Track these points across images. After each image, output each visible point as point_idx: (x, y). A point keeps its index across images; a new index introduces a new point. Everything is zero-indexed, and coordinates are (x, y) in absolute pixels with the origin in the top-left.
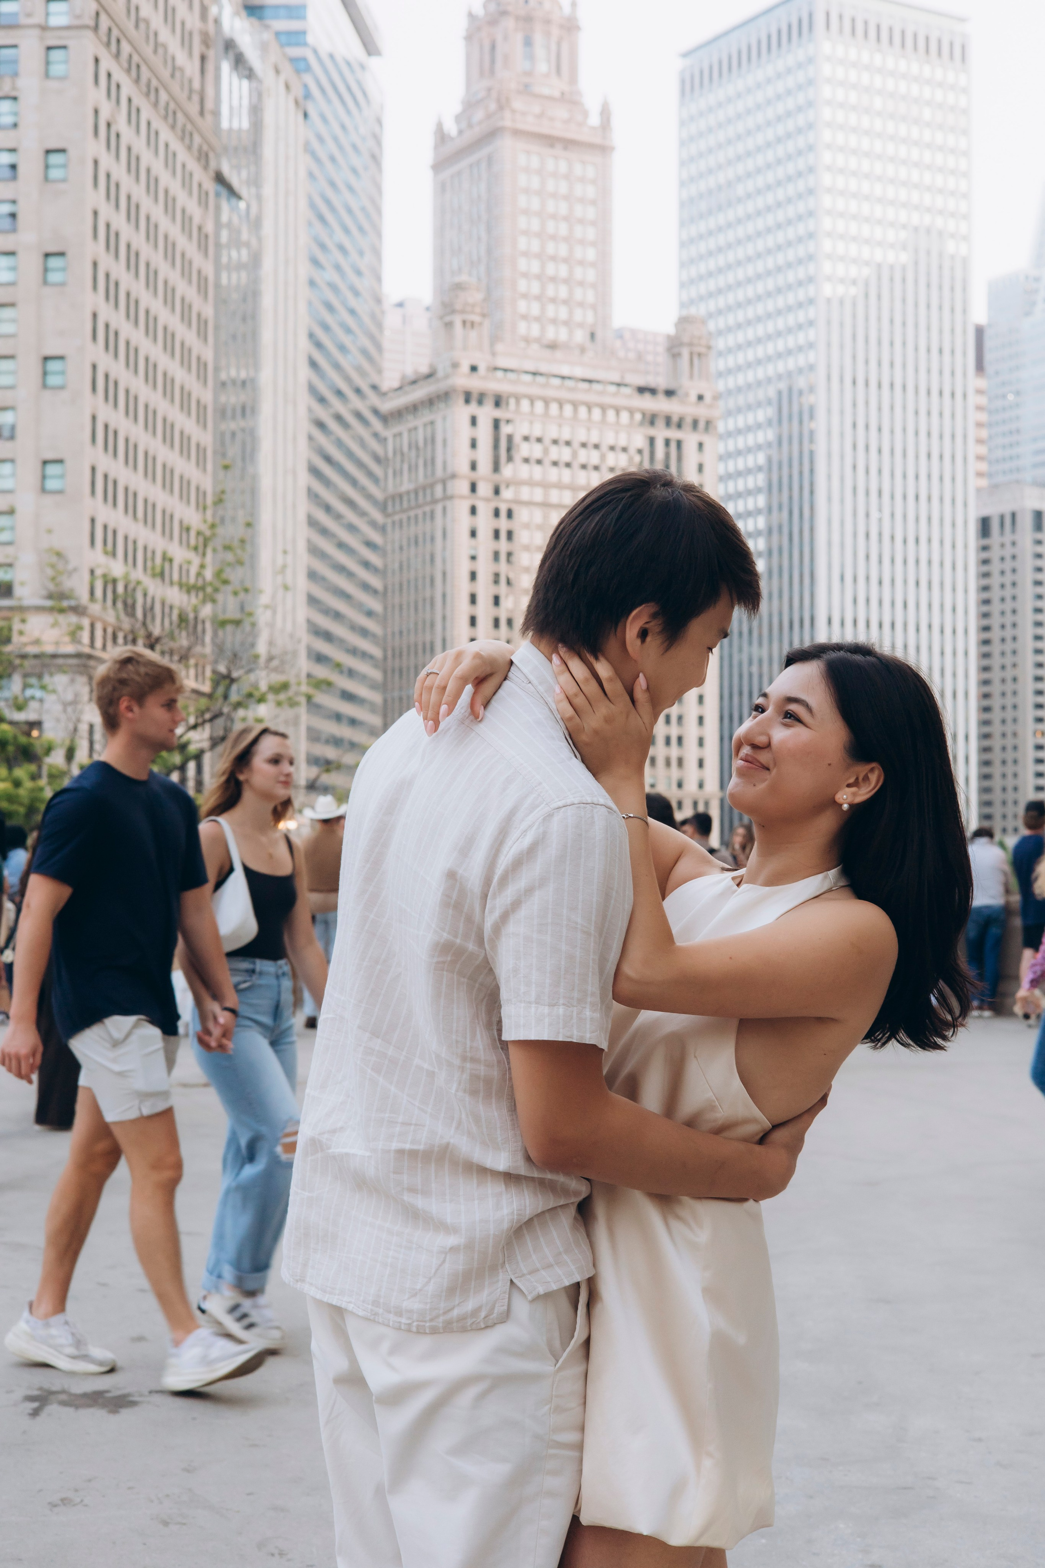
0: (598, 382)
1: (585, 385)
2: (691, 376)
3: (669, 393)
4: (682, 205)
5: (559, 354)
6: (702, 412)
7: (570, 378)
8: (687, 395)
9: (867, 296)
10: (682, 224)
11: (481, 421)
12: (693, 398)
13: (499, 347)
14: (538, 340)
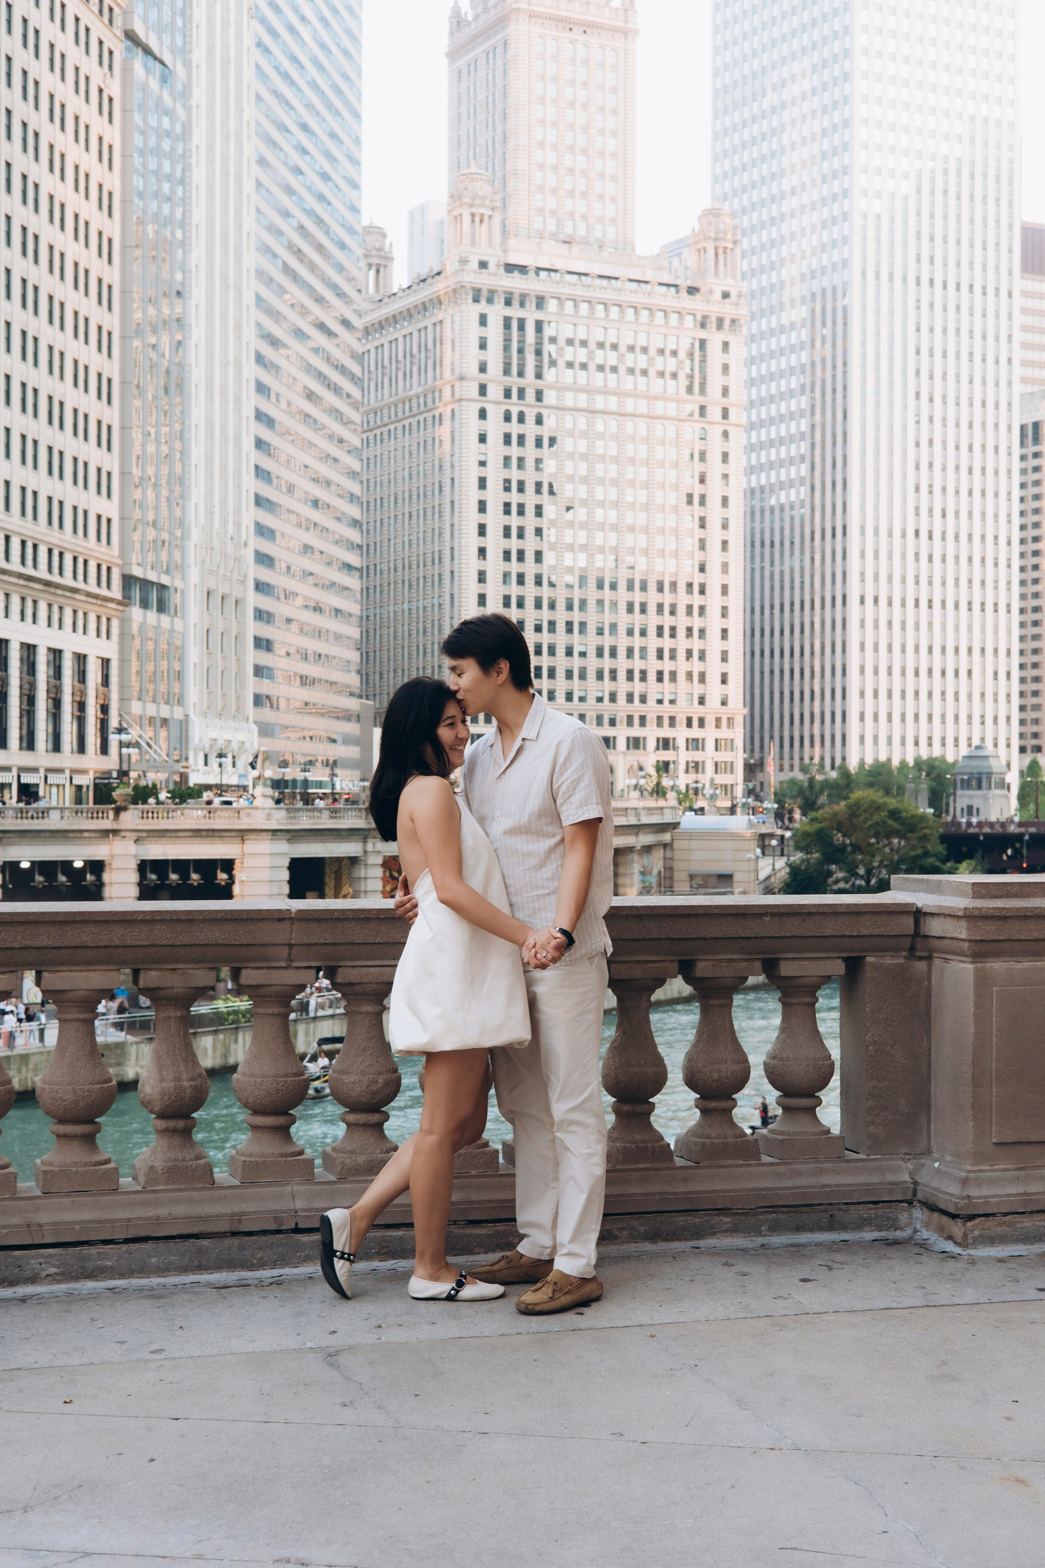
0: (617, 279)
1: (605, 282)
2: (717, 274)
3: (692, 290)
4: (716, 94)
5: (575, 249)
6: (727, 310)
7: (586, 275)
8: (711, 292)
9: (919, 190)
10: (716, 115)
11: (490, 320)
12: (718, 295)
13: (512, 243)
14: (554, 236)
